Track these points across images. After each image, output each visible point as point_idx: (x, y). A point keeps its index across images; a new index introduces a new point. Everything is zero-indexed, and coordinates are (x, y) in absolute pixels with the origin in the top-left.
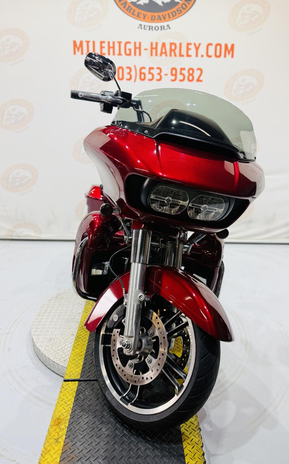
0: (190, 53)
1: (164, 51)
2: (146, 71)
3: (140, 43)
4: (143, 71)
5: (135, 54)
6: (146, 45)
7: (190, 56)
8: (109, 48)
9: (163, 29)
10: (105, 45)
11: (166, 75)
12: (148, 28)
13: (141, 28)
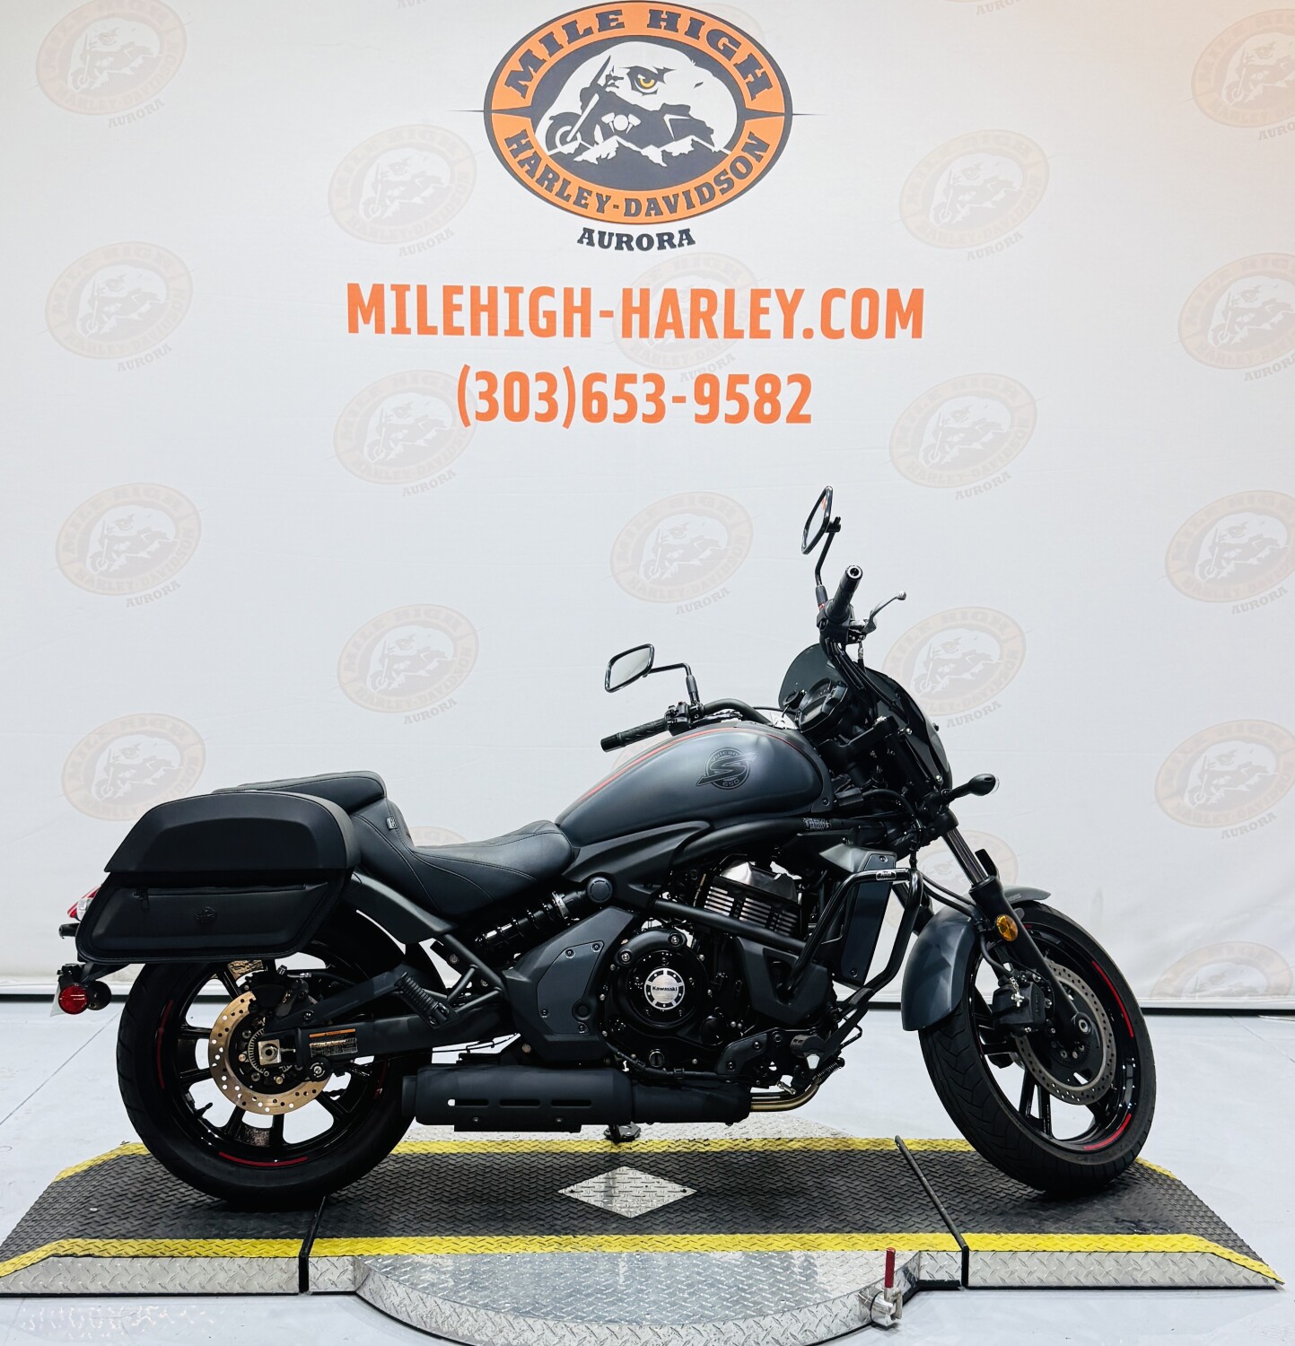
0: (765, 322)
1: (670, 319)
2: (608, 388)
3: (586, 293)
4: (597, 387)
5: (568, 332)
6: (607, 298)
7: (766, 334)
8: (476, 309)
9: (666, 244)
10: (463, 300)
11: (679, 400)
12: (614, 239)
13: (591, 243)
